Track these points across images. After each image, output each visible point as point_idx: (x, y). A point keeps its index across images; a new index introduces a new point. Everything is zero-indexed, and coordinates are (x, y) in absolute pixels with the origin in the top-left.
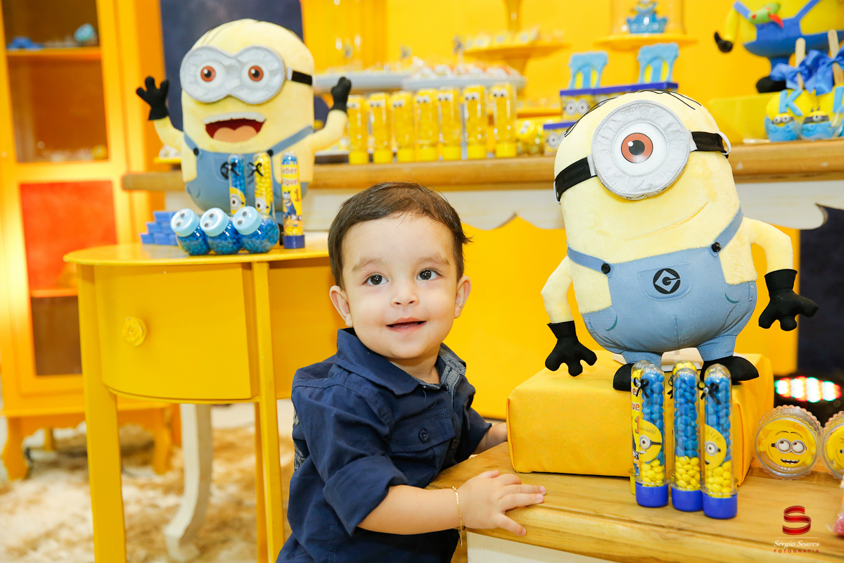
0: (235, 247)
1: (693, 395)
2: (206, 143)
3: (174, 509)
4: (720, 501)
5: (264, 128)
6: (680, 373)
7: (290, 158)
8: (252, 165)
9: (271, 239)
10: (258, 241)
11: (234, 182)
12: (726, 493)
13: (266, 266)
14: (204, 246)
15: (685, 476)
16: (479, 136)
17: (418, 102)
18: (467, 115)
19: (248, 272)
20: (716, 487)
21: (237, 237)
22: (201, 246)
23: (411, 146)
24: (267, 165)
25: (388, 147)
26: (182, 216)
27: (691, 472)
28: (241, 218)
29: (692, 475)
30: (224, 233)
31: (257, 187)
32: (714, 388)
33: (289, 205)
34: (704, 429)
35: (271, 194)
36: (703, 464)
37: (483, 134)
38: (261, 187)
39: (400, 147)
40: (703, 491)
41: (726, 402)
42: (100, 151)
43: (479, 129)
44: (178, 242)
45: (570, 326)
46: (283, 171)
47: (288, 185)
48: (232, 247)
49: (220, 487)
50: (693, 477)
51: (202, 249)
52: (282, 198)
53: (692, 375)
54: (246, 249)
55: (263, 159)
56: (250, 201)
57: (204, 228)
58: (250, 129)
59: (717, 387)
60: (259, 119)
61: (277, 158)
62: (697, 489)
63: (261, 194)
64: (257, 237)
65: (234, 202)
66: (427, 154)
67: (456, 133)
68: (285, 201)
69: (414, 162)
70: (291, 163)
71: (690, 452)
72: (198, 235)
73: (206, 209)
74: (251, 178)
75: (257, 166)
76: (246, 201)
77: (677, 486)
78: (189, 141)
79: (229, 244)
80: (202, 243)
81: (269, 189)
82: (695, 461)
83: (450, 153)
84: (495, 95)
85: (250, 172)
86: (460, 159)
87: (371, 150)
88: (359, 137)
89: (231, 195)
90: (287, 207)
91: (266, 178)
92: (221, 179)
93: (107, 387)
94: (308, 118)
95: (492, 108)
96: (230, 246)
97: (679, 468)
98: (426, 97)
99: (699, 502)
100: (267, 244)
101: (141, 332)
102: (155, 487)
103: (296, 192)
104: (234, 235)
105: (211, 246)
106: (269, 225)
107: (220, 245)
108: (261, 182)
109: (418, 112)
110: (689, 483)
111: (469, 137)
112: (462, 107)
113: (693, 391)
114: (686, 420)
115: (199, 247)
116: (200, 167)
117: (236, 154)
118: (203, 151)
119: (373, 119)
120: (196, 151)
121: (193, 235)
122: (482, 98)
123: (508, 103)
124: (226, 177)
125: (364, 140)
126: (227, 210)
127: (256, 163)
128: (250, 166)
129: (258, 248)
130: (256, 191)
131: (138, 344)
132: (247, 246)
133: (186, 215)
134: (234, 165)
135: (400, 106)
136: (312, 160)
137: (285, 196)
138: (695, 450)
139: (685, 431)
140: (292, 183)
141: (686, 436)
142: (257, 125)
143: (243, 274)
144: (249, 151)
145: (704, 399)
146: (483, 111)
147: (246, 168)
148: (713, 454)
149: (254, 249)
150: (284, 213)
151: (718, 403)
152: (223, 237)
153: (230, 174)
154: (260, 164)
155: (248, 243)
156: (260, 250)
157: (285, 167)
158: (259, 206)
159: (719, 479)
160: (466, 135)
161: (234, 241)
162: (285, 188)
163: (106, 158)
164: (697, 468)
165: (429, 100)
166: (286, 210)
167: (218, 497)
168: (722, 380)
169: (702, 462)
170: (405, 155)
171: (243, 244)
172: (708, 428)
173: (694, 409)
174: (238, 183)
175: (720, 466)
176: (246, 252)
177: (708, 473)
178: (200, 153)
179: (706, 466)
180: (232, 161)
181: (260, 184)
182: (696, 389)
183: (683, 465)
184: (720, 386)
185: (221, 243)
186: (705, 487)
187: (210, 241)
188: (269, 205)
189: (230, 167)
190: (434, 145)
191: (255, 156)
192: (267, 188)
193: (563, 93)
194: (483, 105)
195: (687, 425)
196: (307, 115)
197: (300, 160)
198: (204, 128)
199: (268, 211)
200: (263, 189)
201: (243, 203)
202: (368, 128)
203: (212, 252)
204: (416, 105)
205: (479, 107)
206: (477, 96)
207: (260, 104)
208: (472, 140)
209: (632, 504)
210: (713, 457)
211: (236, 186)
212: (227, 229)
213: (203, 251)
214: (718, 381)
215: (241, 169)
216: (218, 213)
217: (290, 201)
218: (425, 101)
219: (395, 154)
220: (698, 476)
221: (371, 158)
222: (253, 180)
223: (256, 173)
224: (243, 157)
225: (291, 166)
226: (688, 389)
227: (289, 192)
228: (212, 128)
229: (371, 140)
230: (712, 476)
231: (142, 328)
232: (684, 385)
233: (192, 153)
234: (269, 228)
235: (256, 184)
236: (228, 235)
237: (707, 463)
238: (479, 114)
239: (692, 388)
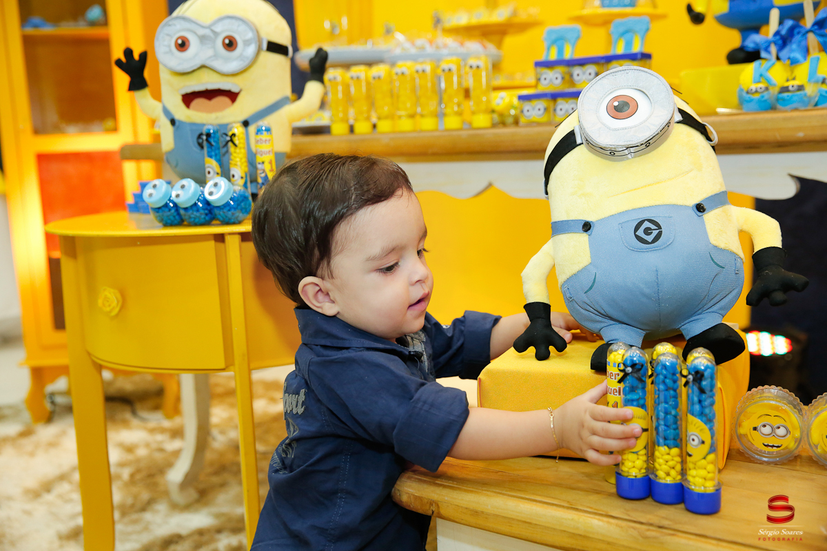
0: (207, 218)
1: (675, 382)
2: (183, 113)
4: (702, 496)
5: (239, 99)
6: (662, 358)
7: (264, 128)
8: (227, 135)
9: (244, 211)
10: (230, 213)
11: (208, 152)
12: (710, 488)
13: (237, 239)
14: (177, 217)
15: (665, 467)
16: (456, 109)
17: (397, 74)
18: (443, 85)
19: (220, 245)
20: (699, 481)
21: (209, 208)
22: (174, 217)
23: (391, 117)
24: (242, 136)
25: (368, 118)
27: (671, 463)
29: (672, 466)
30: (195, 204)
31: (232, 157)
32: (698, 375)
33: (263, 175)
34: (687, 421)
35: (245, 164)
36: (685, 456)
37: (459, 105)
38: (235, 157)
39: (379, 118)
40: (683, 483)
41: (711, 391)
42: (110, 123)
43: (456, 100)
44: (151, 211)
45: (546, 308)
46: (257, 142)
47: (261, 155)
48: (205, 218)
49: (222, 432)
50: (673, 468)
51: (176, 219)
52: (256, 168)
53: (674, 360)
54: (218, 219)
55: (238, 130)
56: (226, 173)
58: (226, 100)
59: (702, 375)
60: (235, 90)
61: (252, 129)
62: (678, 482)
63: (236, 165)
64: (228, 208)
65: (209, 173)
66: (406, 125)
67: (432, 105)
69: (394, 132)
70: (265, 133)
71: (671, 442)
72: (171, 205)
73: (183, 177)
75: (231, 137)
77: (656, 476)
78: (166, 112)
79: (201, 216)
80: (175, 214)
81: (244, 160)
82: (675, 451)
83: (428, 124)
84: (471, 67)
86: (436, 130)
87: (351, 121)
88: (341, 108)
89: (207, 165)
90: (261, 177)
91: (240, 148)
93: (89, 354)
94: (287, 90)
95: (470, 82)
96: (203, 216)
97: (659, 458)
98: (404, 70)
99: (680, 495)
100: (240, 215)
101: (115, 302)
102: (162, 430)
103: (270, 162)
104: (206, 206)
105: (183, 217)
106: (241, 196)
107: (192, 216)
108: (235, 152)
109: (397, 84)
110: (668, 474)
111: (445, 108)
112: (439, 78)
113: (675, 377)
114: (665, 408)
115: (172, 218)
116: (177, 137)
117: (211, 125)
118: (180, 121)
119: (353, 89)
120: (173, 122)
121: (166, 205)
122: (459, 70)
123: (484, 74)
124: (201, 146)
125: (346, 113)
127: (230, 133)
128: (224, 136)
129: (230, 219)
130: (231, 162)
131: (113, 313)
132: (219, 217)
133: (158, 186)
134: (208, 135)
135: (379, 78)
136: (289, 132)
137: (259, 166)
138: (677, 440)
139: (665, 418)
140: (266, 153)
141: (665, 425)
142: (232, 96)
143: (215, 246)
144: (225, 121)
145: (687, 387)
146: (460, 83)
147: (222, 139)
148: (696, 446)
149: (227, 220)
150: (258, 183)
151: (702, 391)
152: (195, 208)
153: (205, 144)
154: (234, 135)
155: (220, 214)
156: (233, 221)
157: (259, 137)
158: (233, 176)
159: (703, 473)
160: (443, 106)
161: (206, 212)
162: (259, 159)
163: (115, 129)
164: (678, 459)
165: (407, 72)
166: (260, 181)
167: (219, 441)
168: (707, 367)
169: (684, 454)
170: (384, 126)
171: (216, 215)
172: (690, 417)
173: (676, 397)
174: (213, 153)
175: (704, 458)
176: (218, 222)
177: (690, 465)
178: (177, 124)
179: (688, 458)
180: (207, 131)
181: (235, 155)
182: (678, 375)
183: (662, 455)
184: (706, 374)
185: (192, 214)
186: (686, 479)
187: (182, 212)
188: (244, 176)
189: (204, 137)
190: (412, 116)
191: (229, 126)
192: (241, 159)
193: (538, 64)
194: (460, 77)
195: (667, 413)
196: (284, 86)
197: (274, 130)
198: (179, 99)
199: (241, 182)
200: (238, 159)
201: (218, 174)
202: (349, 99)
203: (185, 223)
204: (395, 77)
205: (455, 79)
206: (454, 68)
207: (234, 75)
208: (448, 111)
209: (610, 495)
210: (694, 447)
211: (211, 157)
212: (198, 200)
213: (176, 222)
214: (703, 368)
215: (216, 139)
216: (190, 184)
217: (264, 171)
218: (403, 73)
219: (374, 126)
220: (679, 467)
221: (352, 129)
223: (230, 144)
224: (218, 127)
225: (265, 136)
226: (670, 376)
227: (263, 163)
228: (188, 99)
229: (352, 112)
230: (695, 468)
231: (116, 298)
232: (664, 372)
233: (168, 123)
234: (241, 199)
235: (231, 154)
236: (201, 205)
237: (690, 456)
238: (455, 85)
239: (674, 374)
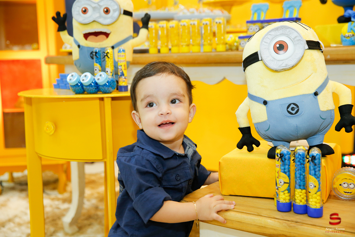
0: (96, 90)
1: (304, 161)
2: (84, 42)
3: (67, 210)
4: (315, 210)
5: (110, 36)
6: (298, 151)
7: (122, 50)
8: (105, 53)
9: (113, 87)
10: (107, 88)
11: (96, 60)
12: (318, 206)
13: (110, 99)
14: (82, 90)
15: (300, 198)
16: (209, 41)
17: (181, 25)
18: (203, 32)
19: (102, 102)
20: (314, 203)
21: (97, 86)
22: (81, 89)
23: (178, 45)
24: (111, 53)
25: (167, 46)
26: (72, 76)
27: (302, 196)
28: (99, 77)
29: (303, 198)
30: (91, 84)
31: (107, 63)
32: (313, 158)
33: (121, 71)
34: (309, 177)
35: (113, 66)
37: (210, 40)
38: (108, 63)
39: (172, 46)
40: (307, 205)
41: (319, 165)
42: (35, 46)
43: (209, 38)
44: (70, 88)
45: (249, 128)
46: (119, 56)
47: (120, 62)
48: (95, 90)
49: (88, 200)
50: (303, 199)
51: (81, 91)
52: (118, 68)
53: (304, 152)
54: (101, 91)
55: (110, 50)
56: (103, 70)
57: (82, 82)
58: (104, 37)
59: (315, 158)
60: (108, 32)
61: (116, 50)
62: (305, 204)
63: (108, 66)
64: (106, 86)
65: (96, 70)
66: (185, 49)
67: (198, 40)
68: (119, 70)
69: (179, 53)
70: (122, 52)
71: (302, 187)
72: (79, 84)
73: (83, 73)
74: (104, 59)
75: (107, 54)
76: (102, 70)
77: (296, 202)
78: (76, 41)
79: (93, 89)
80: (81, 88)
81: (112, 64)
82: (304, 191)
83: (195, 49)
84: (217, 23)
85: (103, 56)
86: (200, 52)
87: (159, 47)
88: (154, 41)
89: (95, 66)
90: (120, 72)
91: (111, 59)
92: (90, 59)
93: (37, 153)
94: (131, 32)
95: (215, 29)
96: (94, 90)
97: (297, 194)
98: (185, 23)
99: (305, 210)
100: (111, 89)
101: (53, 128)
102: (58, 199)
103: (125, 66)
104: (96, 85)
105: (85, 90)
106: (112, 81)
107: (89, 89)
108: (108, 61)
109: (181, 30)
110: (301, 201)
111: (204, 41)
112: (201, 28)
113: (304, 159)
114: (300, 173)
115: (80, 90)
116: (81, 53)
117: (97, 48)
118: (82, 46)
119: (160, 32)
120: (79, 46)
121: (77, 84)
122: (211, 24)
123: (222, 26)
124: (92, 58)
125: (156, 43)
126: (93, 74)
127: (106, 52)
128: (104, 53)
129: (106, 91)
130: (106, 65)
131: (51, 134)
132: (102, 90)
133: (74, 75)
134: (96, 53)
135: (173, 27)
136: (132, 51)
137: (119, 67)
138: (304, 186)
139: (300, 177)
140: (122, 61)
141: (300, 180)
142: (107, 35)
143: (99, 102)
144: (103, 46)
145: (309, 163)
146: (211, 30)
147: (102, 54)
148: (312, 188)
149: (105, 91)
150: (119, 75)
151: (315, 165)
152: (91, 86)
153: (94, 57)
154: (108, 53)
155: (102, 89)
156: (107, 92)
157: (120, 54)
158: (107, 72)
159: (315, 200)
160: (203, 41)
161: (96, 87)
162: (119, 64)
163: (38, 49)
164: (305, 195)
165: (186, 25)
166: (119, 74)
167: (87, 205)
168: (317, 155)
169: (308, 192)
170: (175, 50)
171: (100, 89)
172: (310, 176)
173: (304, 167)
174: (98, 61)
175: (316, 194)
176: (101, 93)
177: (310, 197)
178: (81, 47)
179: (309, 194)
180: (95, 51)
181: (108, 62)
182: (305, 158)
183: (299, 193)
184: (316, 157)
185: (90, 88)
186: (308, 203)
187: (85, 87)
188: (112, 72)
189: (94, 54)
190: (188, 45)
191: (106, 49)
192: (111, 64)
193: (248, 22)
194: (211, 27)
195: (301, 175)
196: (130, 31)
197: (126, 51)
198: (82, 36)
199: (111, 74)
200: (109, 64)
201: (100, 70)
202: (158, 37)
203: (86, 93)
204: (180, 27)
205: (209, 28)
206: (208, 23)
207: (108, 25)
208: (205, 43)
209: (275, 211)
210: (312, 190)
211: (97, 63)
212: (92, 82)
213: (81, 92)
214: (315, 155)
215: (99, 55)
216: (89, 75)
217: (121, 70)
218: (184, 25)
219: (170, 49)
220: (305, 198)
221: (159, 51)
222: (104, 60)
223: (106, 57)
224: (100, 49)
225: (122, 54)
226: (302, 158)
227: (121, 66)
228: (86, 36)
229: (159, 42)
230: (312, 198)
231: (53, 126)
232: (300, 157)
233: (77, 47)
234: (112, 82)
235: (106, 62)
236: (93, 85)
237: (310, 192)
238: (209, 31)
239: (303, 158)
